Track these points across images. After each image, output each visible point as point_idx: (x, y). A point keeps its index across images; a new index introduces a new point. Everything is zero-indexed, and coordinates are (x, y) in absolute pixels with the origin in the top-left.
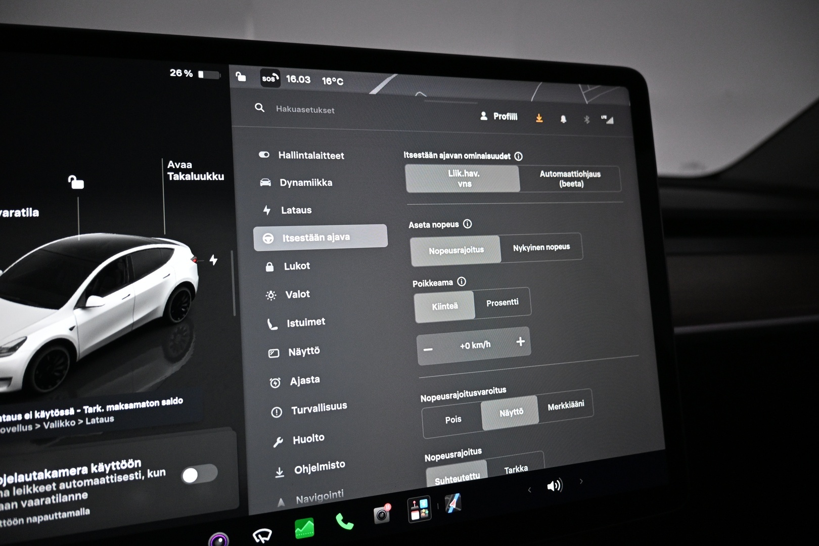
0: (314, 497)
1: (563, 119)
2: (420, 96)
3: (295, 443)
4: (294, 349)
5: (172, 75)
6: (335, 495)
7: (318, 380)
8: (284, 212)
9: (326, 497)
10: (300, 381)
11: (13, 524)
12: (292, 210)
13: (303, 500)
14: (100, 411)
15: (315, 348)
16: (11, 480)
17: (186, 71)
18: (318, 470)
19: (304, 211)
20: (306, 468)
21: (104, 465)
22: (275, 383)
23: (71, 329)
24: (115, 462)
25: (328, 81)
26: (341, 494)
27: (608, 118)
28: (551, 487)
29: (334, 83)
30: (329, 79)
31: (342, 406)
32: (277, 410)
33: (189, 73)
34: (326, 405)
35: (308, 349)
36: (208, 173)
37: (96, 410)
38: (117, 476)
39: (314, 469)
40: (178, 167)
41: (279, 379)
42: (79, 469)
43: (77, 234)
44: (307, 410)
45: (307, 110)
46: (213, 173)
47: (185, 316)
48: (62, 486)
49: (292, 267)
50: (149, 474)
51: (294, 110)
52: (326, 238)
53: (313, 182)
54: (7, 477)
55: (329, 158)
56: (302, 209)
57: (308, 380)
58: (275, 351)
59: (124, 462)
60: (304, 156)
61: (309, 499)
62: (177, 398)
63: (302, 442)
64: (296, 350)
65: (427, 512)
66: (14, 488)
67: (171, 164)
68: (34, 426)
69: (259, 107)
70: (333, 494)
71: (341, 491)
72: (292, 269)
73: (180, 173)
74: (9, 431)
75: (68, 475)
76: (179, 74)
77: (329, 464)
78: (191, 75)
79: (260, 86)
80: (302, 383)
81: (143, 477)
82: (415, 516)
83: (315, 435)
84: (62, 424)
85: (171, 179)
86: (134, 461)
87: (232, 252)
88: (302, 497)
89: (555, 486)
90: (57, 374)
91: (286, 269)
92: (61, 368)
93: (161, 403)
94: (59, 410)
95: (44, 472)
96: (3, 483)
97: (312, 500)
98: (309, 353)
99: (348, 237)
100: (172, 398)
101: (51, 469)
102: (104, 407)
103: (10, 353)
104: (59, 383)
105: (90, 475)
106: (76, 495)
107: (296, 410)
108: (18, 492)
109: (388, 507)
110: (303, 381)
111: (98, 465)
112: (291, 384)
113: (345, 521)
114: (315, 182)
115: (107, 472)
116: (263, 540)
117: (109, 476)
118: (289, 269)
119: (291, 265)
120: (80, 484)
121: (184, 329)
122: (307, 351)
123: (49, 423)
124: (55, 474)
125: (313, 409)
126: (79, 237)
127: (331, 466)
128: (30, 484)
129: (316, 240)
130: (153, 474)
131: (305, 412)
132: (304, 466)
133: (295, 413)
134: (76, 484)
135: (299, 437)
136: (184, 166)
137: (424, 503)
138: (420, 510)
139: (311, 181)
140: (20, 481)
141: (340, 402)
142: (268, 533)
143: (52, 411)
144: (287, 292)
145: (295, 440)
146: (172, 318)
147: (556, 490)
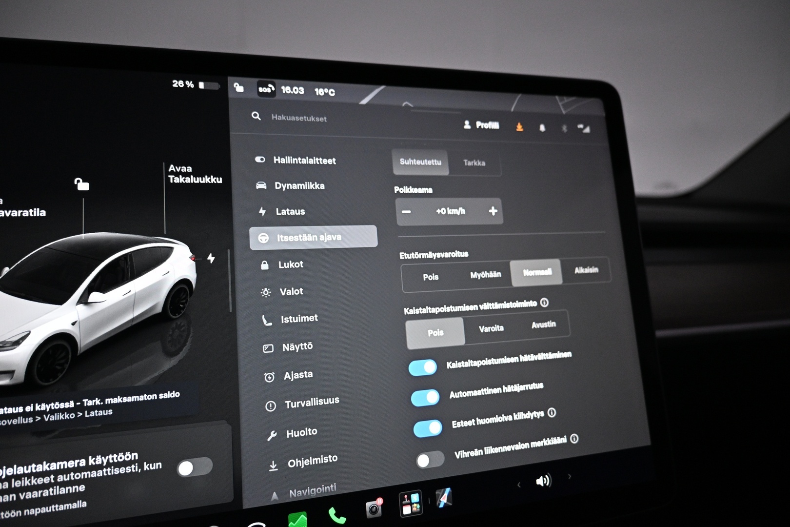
0: (307, 491)
1: (542, 128)
2: (407, 106)
3: (288, 437)
4: (288, 345)
5: (175, 85)
6: (327, 489)
7: (311, 375)
8: (279, 213)
9: (319, 490)
10: (294, 376)
11: (10, 516)
12: (286, 212)
13: (297, 493)
14: (99, 404)
15: (308, 344)
16: (10, 471)
17: (187, 82)
18: (311, 464)
19: (298, 212)
20: (300, 461)
21: (101, 457)
22: (269, 377)
23: (73, 324)
24: (113, 455)
25: (320, 92)
26: (333, 488)
27: (585, 127)
28: (540, 482)
29: (326, 94)
30: (321, 90)
31: (335, 401)
32: (271, 404)
33: (190, 84)
34: (318, 400)
35: (302, 345)
36: (206, 176)
37: (95, 402)
38: (114, 468)
39: (307, 462)
40: (178, 171)
41: (273, 374)
42: (77, 461)
43: (82, 233)
44: (300, 404)
45: (301, 119)
46: (212, 176)
47: (183, 312)
48: (61, 478)
49: (287, 265)
50: (146, 467)
51: (289, 118)
52: (319, 238)
53: (306, 185)
54: (6, 469)
55: (321, 163)
56: (296, 210)
57: (301, 375)
58: (269, 346)
59: (121, 455)
60: (298, 161)
61: (302, 492)
62: (174, 391)
63: (296, 436)
64: (290, 345)
65: (419, 506)
66: (13, 480)
67: (172, 168)
68: (34, 419)
69: (255, 115)
70: (326, 488)
71: (333, 485)
72: (286, 267)
73: (181, 176)
74: (10, 424)
75: (66, 467)
76: (181, 85)
77: (322, 458)
78: (192, 86)
79: (257, 96)
80: (295, 378)
81: (140, 470)
82: (407, 510)
83: (308, 429)
84: (61, 417)
85: (171, 182)
86: (131, 454)
87: (229, 251)
88: (295, 490)
89: (544, 481)
90: (59, 368)
91: (280, 267)
92: (62, 361)
93: (158, 397)
94: (60, 403)
95: (42, 464)
96: (2, 475)
97: (305, 494)
98: (302, 349)
99: (339, 238)
100: (169, 392)
101: (49, 461)
102: (103, 400)
103: (14, 347)
104: (60, 376)
105: (88, 468)
106: (74, 487)
107: (290, 404)
108: (17, 484)
109: (380, 501)
110: (297, 376)
111: (96, 458)
112: (285, 379)
113: (338, 515)
114: (309, 185)
115: (105, 465)
117: (107, 469)
118: (283, 267)
119: (285, 264)
120: (78, 476)
121: (182, 324)
122: (300, 346)
123: (49, 415)
124: (54, 466)
125: (306, 403)
126: (83, 236)
127: (324, 460)
128: (29, 476)
129: (309, 240)
130: (149, 467)
131: (298, 406)
132: (297, 459)
133: (288, 407)
134: (74, 476)
135: (292, 431)
136: (184, 169)
137: (415, 497)
138: (411, 504)
139: (305, 184)
140: (19, 473)
141: (332, 396)
142: (262, 526)
143: (52, 404)
144: (281, 289)
145: (288, 434)
146: (170, 314)
147: (545, 485)
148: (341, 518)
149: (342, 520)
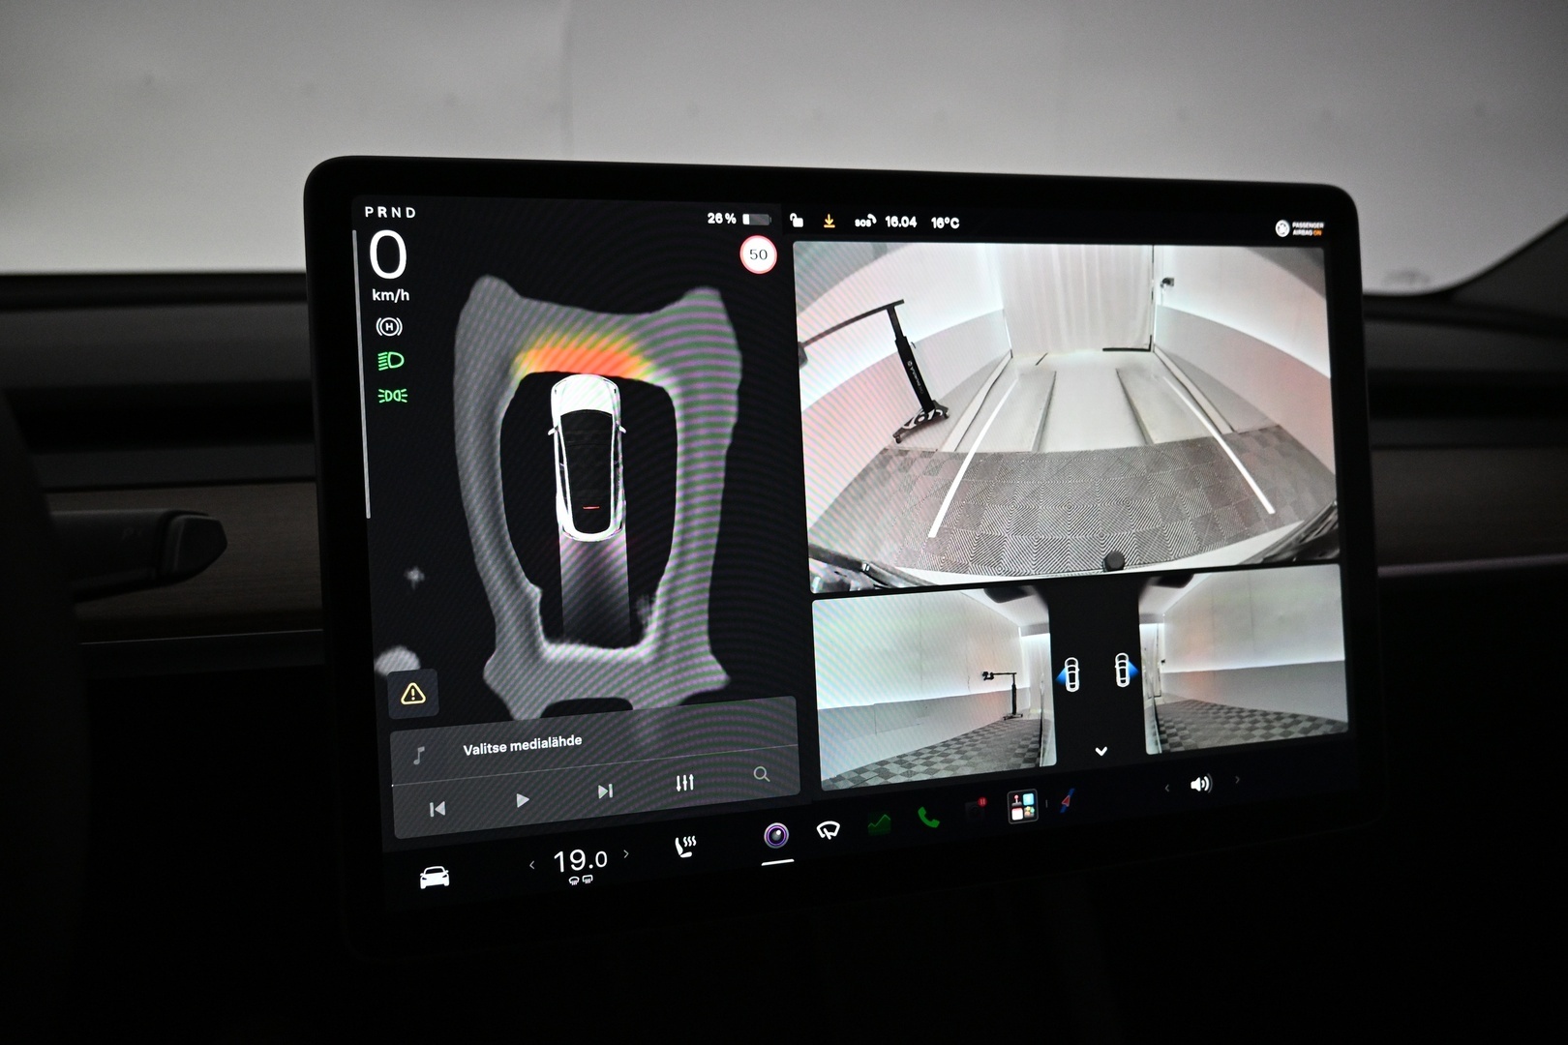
5: (711, 221)
17: (727, 216)
28: (1196, 785)
33: (731, 219)
65: (1033, 810)
76: (719, 219)
78: (734, 221)
82: (1017, 815)
89: (1201, 784)
109: (983, 802)
113: (930, 817)
116: (829, 835)
137: (1029, 799)
138: (1023, 807)
142: (835, 827)
147: (1203, 789)
148: (934, 820)
149: (934, 824)
